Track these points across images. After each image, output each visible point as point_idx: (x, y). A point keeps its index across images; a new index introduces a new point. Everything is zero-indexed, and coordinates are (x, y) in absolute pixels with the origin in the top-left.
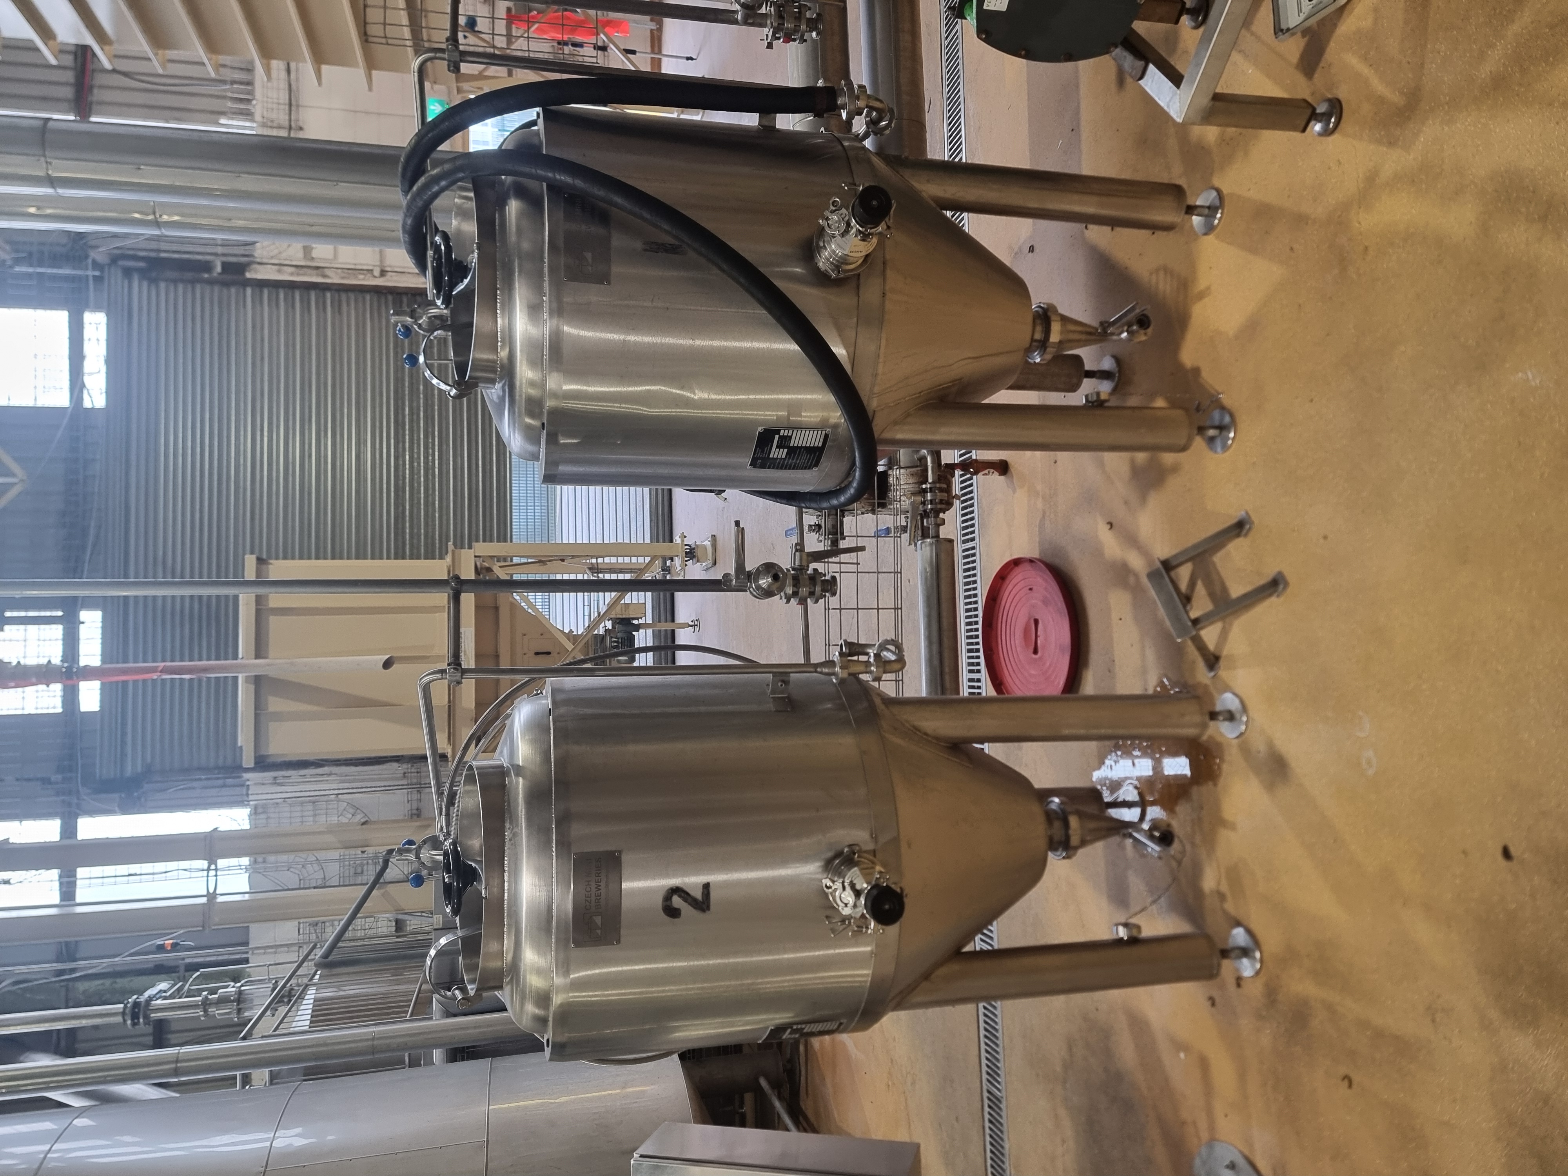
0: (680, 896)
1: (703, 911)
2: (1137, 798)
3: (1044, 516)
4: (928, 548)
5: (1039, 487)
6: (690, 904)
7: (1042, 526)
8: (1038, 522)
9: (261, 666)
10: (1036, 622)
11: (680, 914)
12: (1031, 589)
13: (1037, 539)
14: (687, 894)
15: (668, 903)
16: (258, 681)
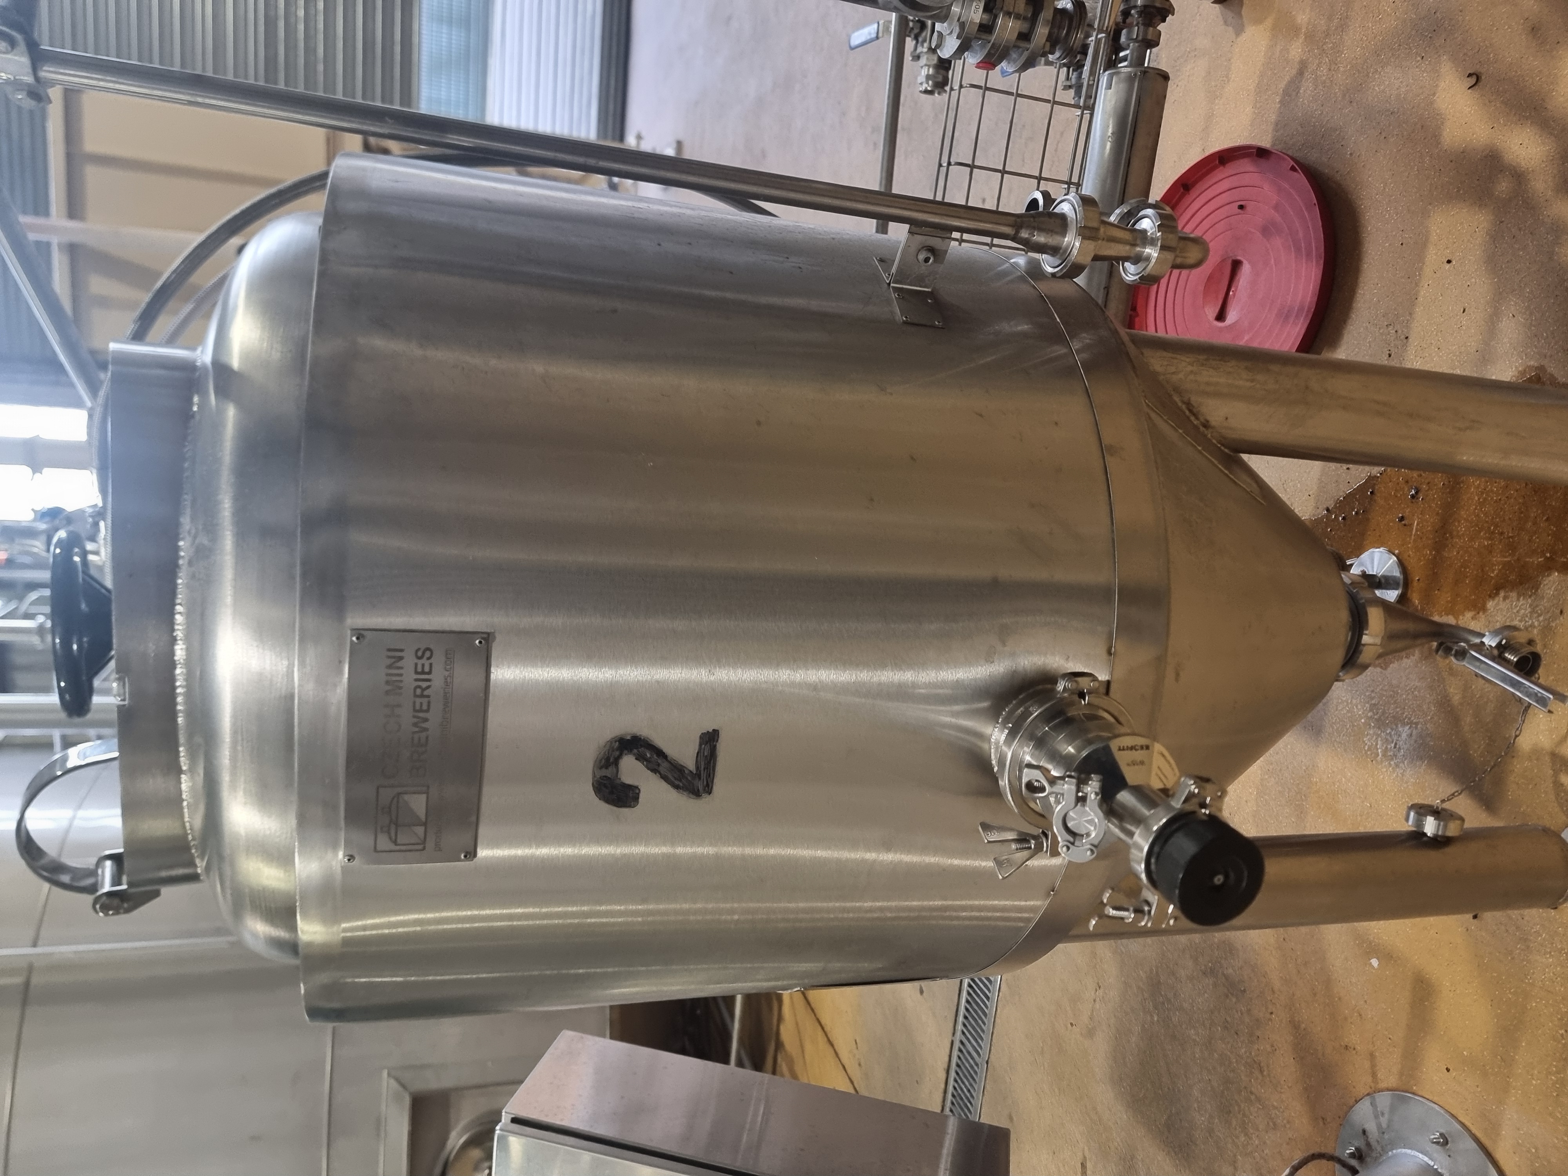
0: (640, 758)
1: (696, 793)
2: (1397, 573)
3: (1301, 73)
4: (1123, 86)
5: (1302, 18)
6: (665, 778)
7: (1291, 92)
8: (1282, 85)
9: (75, 232)
10: (1236, 265)
11: (636, 798)
12: (1241, 207)
13: (1273, 118)
14: (660, 753)
15: (608, 773)
16: (73, 250)
